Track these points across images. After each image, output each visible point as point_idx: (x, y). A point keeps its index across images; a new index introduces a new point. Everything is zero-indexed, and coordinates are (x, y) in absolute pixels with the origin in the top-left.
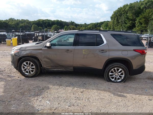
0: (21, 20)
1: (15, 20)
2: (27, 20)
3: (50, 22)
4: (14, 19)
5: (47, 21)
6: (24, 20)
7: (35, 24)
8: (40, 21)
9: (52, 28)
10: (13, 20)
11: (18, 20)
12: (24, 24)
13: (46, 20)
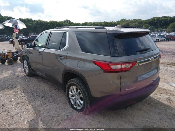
0: (132, 20)
1: (127, 21)
2: (139, 19)
3: (168, 19)
4: (125, 19)
5: (164, 19)
6: (136, 20)
7: (147, 23)
8: (155, 19)
9: (169, 27)
10: (124, 21)
11: (129, 20)
12: (135, 24)
13: (163, 17)
